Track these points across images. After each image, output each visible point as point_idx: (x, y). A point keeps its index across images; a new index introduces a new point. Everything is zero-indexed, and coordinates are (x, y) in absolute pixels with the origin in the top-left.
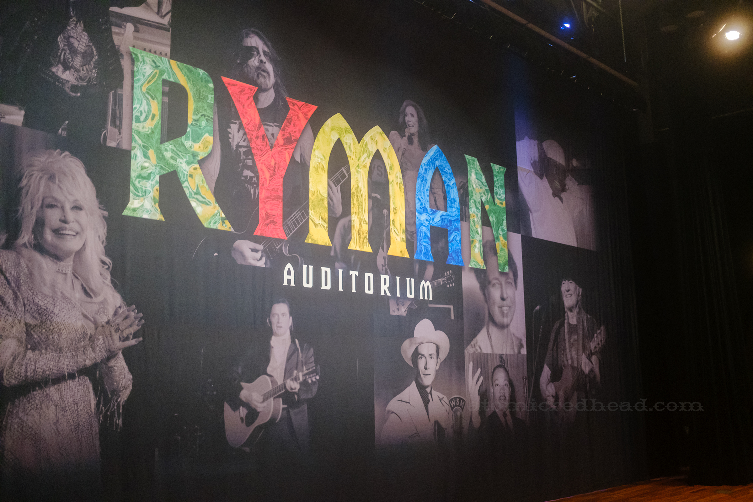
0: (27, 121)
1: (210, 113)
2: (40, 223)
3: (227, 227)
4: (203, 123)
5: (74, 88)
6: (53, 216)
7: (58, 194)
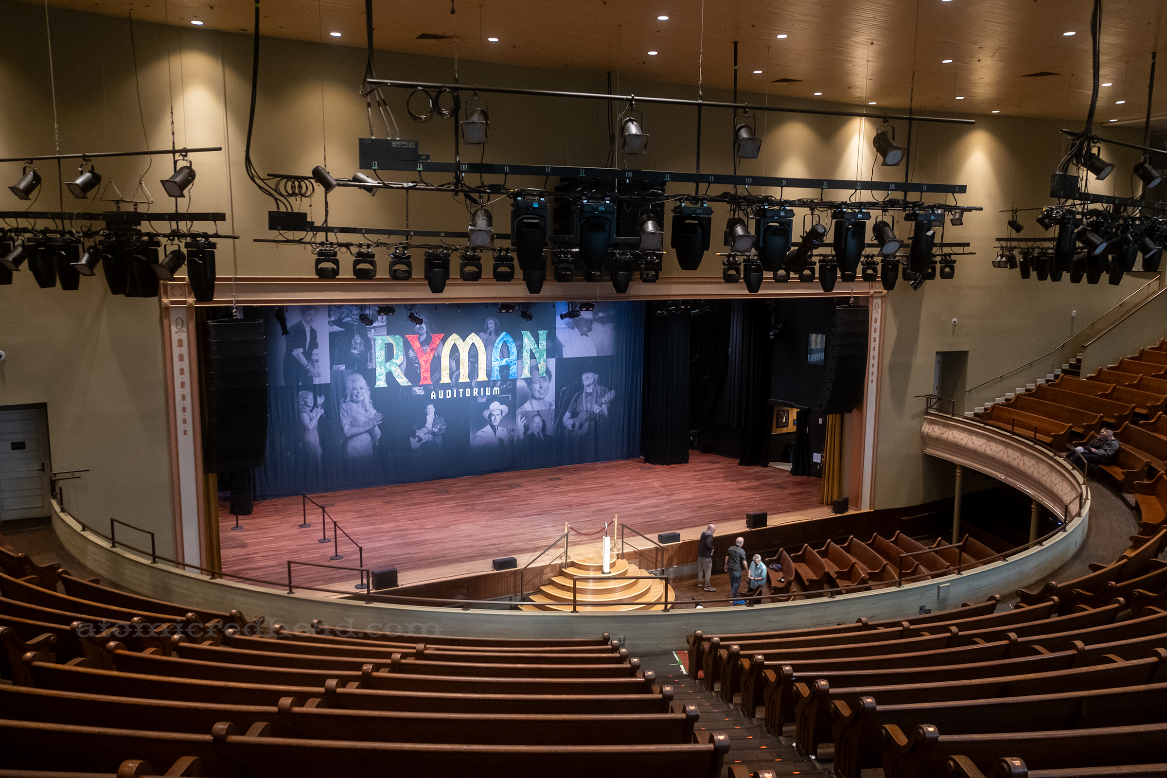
0: (346, 368)
1: (402, 349)
2: (352, 395)
3: (410, 384)
4: (399, 353)
5: (358, 355)
6: (355, 392)
7: (356, 386)
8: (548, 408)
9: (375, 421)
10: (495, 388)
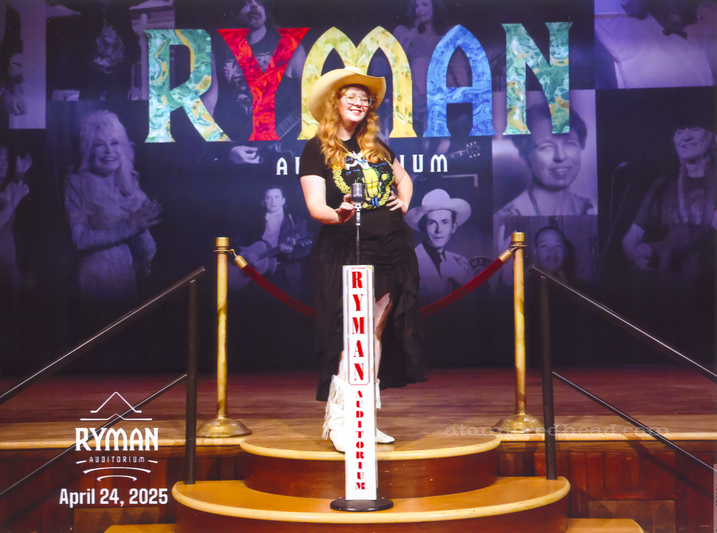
0: (80, 98)
1: (209, 60)
2: (93, 156)
3: (226, 138)
4: (203, 68)
5: (109, 69)
6: (100, 150)
7: (102, 137)
8: (578, 212)
9: (144, 220)
10: (435, 157)
